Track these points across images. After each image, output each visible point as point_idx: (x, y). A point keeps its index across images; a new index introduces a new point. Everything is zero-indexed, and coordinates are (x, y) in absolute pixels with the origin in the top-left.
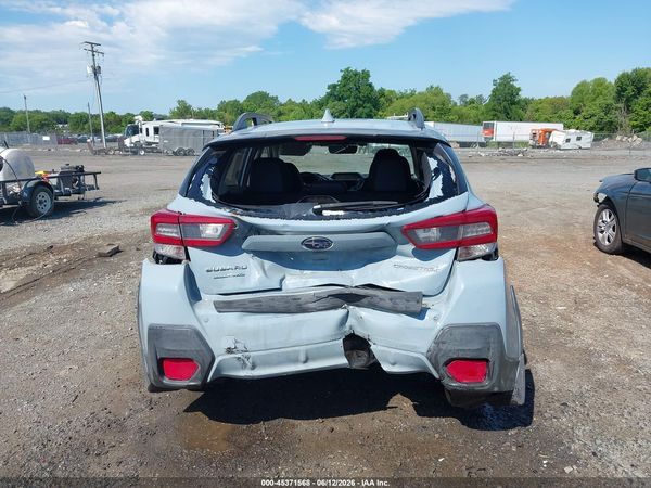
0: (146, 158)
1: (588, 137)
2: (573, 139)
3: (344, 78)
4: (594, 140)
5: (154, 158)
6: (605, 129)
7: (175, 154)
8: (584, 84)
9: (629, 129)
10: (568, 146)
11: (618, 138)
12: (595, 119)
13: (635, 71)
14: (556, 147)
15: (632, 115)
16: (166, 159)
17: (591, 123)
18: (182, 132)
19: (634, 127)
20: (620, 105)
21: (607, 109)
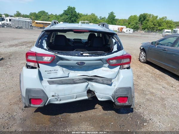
0: (7, 29)
1: (132, 30)
2: (128, 31)
3: (68, 9)
4: (133, 31)
5: (10, 29)
6: (136, 29)
7: (16, 28)
8: (131, 16)
9: (141, 29)
10: (127, 32)
11: (139, 31)
12: (133, 26)
13: (144, 14)
14: (124, 33)
15: (142, 25)
16: (14, 29)
17: (133, 27)
18: (19, 21)
19: (143, 28)
20: (140, 23)
21: (137, 23)
